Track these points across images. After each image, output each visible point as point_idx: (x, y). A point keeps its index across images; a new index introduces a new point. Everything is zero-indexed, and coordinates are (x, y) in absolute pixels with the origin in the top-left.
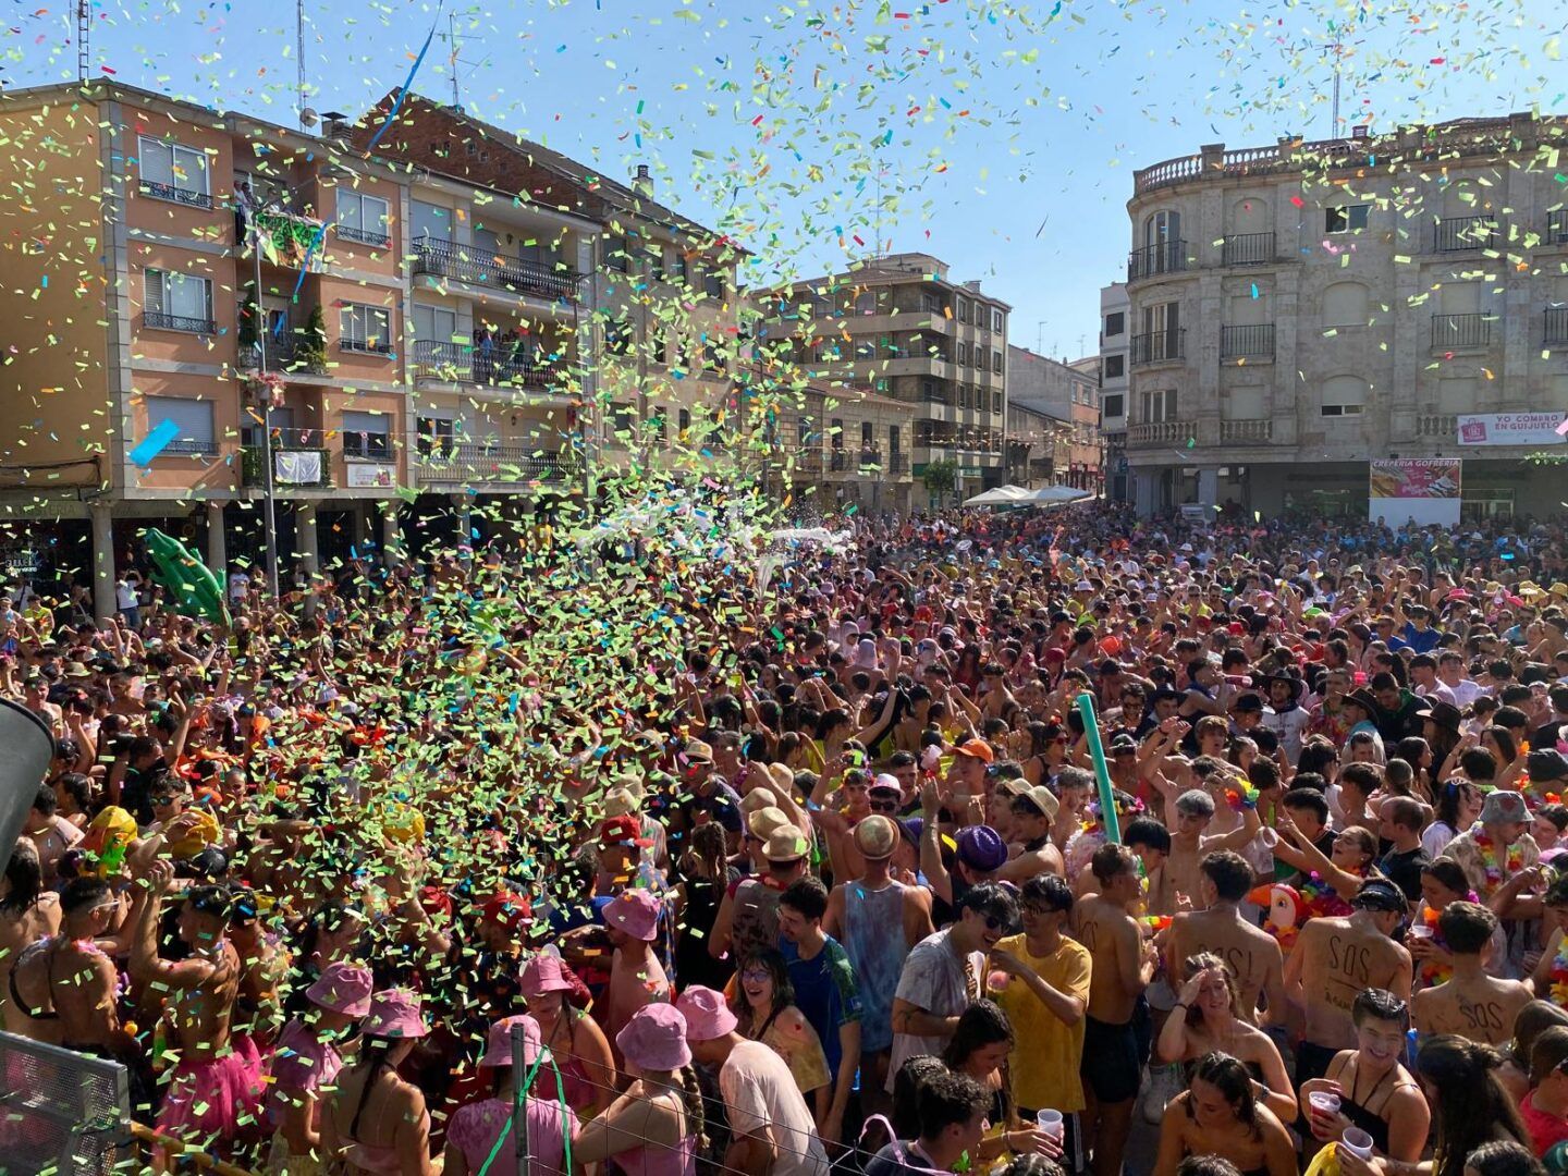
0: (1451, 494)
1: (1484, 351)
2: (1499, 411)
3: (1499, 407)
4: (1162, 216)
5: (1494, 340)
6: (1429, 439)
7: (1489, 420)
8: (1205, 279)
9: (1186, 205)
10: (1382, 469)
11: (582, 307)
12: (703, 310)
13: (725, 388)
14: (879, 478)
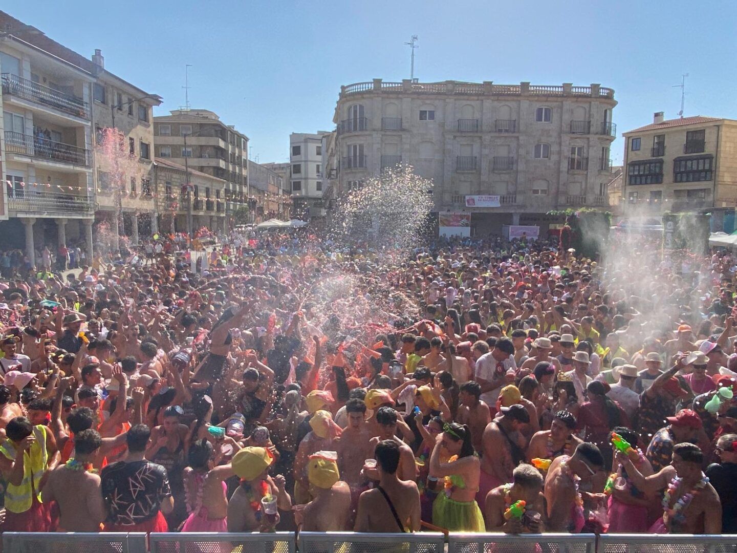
0: (467, 225)
1: (474, 171)
2: (479, 194)
3: (479, 193)
4: (355, 107)
5: (477, 167)
6: (456, 204)
7: (476, 197)
8: (375, 134)
9: (366, 103)
10: (443, 215)
11: (88, 120)
12: (139, 127)
13: (149, 167)
14: (213, 214)
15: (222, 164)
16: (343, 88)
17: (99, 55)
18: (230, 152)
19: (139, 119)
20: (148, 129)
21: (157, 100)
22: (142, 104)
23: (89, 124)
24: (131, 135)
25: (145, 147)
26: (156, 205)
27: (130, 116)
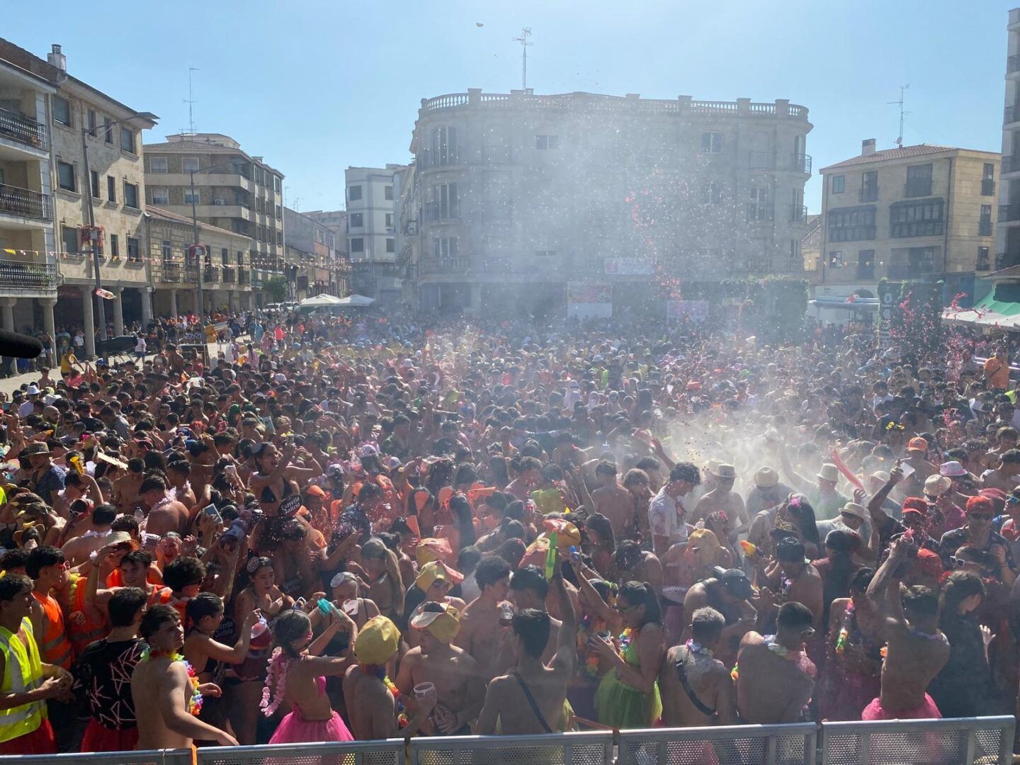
0: (607, 301)
2: (624, 257)
3: (624, 254)
7: (619, 260)
8: (472, 170)
9: (458, 123)
10: (574, 287)
11: (44, 150)
12: (122, 161)
13: (138, 220)
14: (233, 287)
15: (245, 213)
16: (424, 101)
17: (59, 53)
18: (256, 196)
19: (122, 149)
20: (136, 164)
21: (148, 120)
22: (126, 127)
23: (47, 156)
24: (110, 173)
25: (131, 190)
26: (149, 276)
27: (108, 144)
